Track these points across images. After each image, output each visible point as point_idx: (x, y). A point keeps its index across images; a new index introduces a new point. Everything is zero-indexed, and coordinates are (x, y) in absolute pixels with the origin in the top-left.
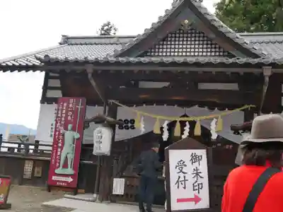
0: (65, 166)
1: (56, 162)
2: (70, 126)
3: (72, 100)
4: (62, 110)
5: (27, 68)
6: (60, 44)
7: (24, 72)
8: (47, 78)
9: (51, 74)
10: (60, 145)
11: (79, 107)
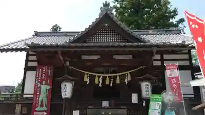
0: (42, 106)
1: (36, 104)
2: (44, 82)
3: (44, 68)
4: (39, 73)
5: (17, 50)
6: (34, 36)
7: (14, 52)
8: (28, 55)
9: (30, 53)
10: (38, 93)
11: (50, 71)
